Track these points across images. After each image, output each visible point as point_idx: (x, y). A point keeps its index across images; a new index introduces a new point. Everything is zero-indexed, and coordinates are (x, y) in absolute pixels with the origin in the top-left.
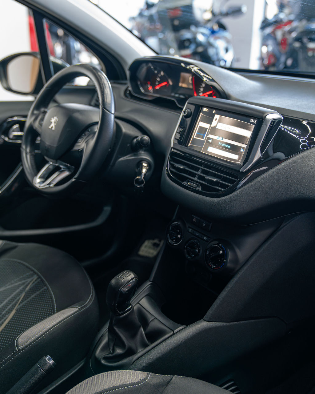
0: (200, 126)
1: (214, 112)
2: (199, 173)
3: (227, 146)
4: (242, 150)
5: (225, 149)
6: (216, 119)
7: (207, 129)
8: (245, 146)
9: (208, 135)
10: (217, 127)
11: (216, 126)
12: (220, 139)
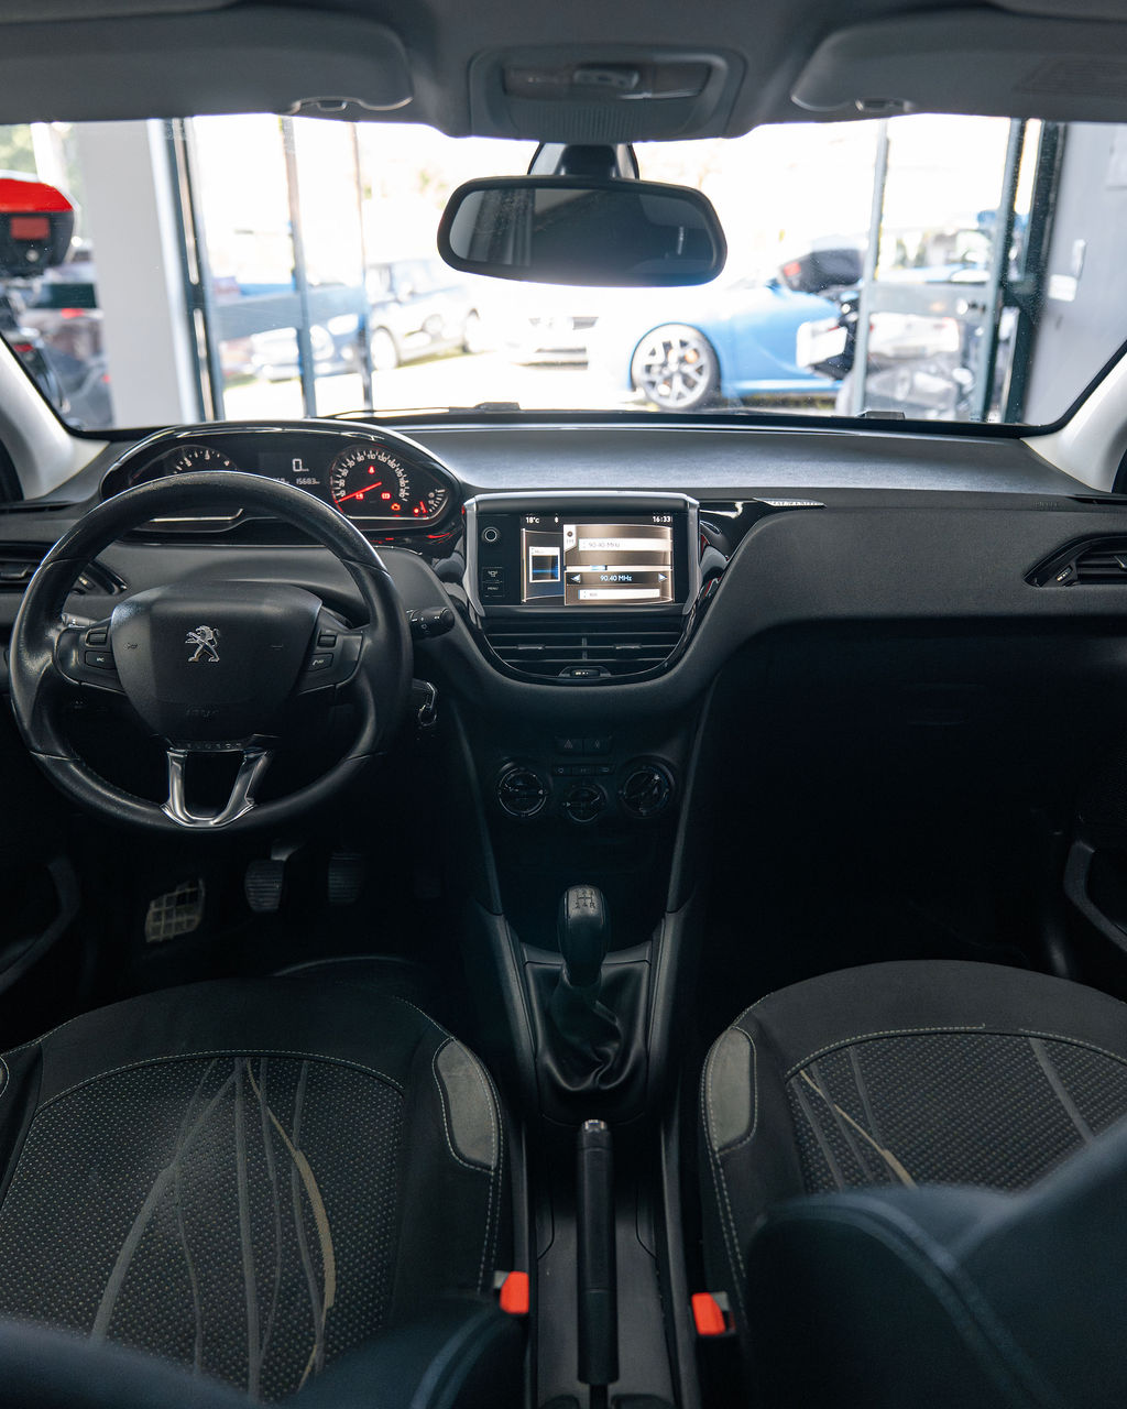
0: (533, 557)
1: (556, 520)
2: (584, 645)
3: (623, 578)
4: (661, 577)
5: (620, 584)
6: (570, 534)
7: (555, 558)
8: (668, 569)
9: (563, 568)
10: (581, 549)
11: (577, 547)
12: (601, 569)
